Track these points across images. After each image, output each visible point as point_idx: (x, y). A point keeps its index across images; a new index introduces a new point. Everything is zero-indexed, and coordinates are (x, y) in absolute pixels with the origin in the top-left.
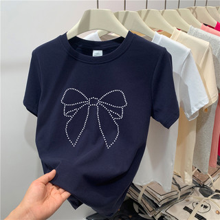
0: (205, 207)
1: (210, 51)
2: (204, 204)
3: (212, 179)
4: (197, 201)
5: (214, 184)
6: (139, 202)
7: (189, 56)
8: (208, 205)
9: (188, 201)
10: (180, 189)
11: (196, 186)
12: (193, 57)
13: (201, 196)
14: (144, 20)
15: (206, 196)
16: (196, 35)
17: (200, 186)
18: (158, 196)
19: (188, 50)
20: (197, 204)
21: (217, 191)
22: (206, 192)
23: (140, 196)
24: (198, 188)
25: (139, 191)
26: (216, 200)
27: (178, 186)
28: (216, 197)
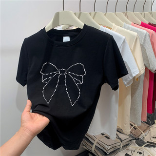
0: (140, 153)
1: (138, 39)
2: (140, 151)
3: (144, 134)
4: (134, 149)
5: (145, 138)
6: (93, 152)
7: (124, 41)
8: (142, 152)
9: (128, 150)
10: (122, 141)
11: (133, 139)
12: (127, 42)
13: (137, 146)
14: (93, 18)
15: (140, 145)
16: (128, 28)
17: (136, 139)
18: (107, 146)
19: (124, 37)
20: (134, 151)
21: (148, 142)
22: (140, 143)
23: (94, 147)
24: (135, 141)
25: (92, 144)
26: (148, 148)
27: (120, 139)
28: (148, 146)
